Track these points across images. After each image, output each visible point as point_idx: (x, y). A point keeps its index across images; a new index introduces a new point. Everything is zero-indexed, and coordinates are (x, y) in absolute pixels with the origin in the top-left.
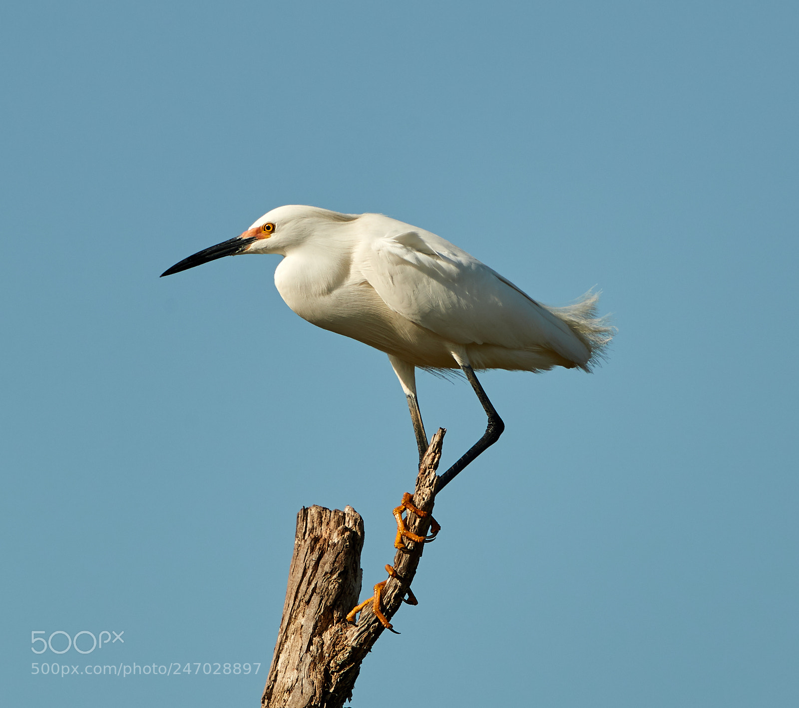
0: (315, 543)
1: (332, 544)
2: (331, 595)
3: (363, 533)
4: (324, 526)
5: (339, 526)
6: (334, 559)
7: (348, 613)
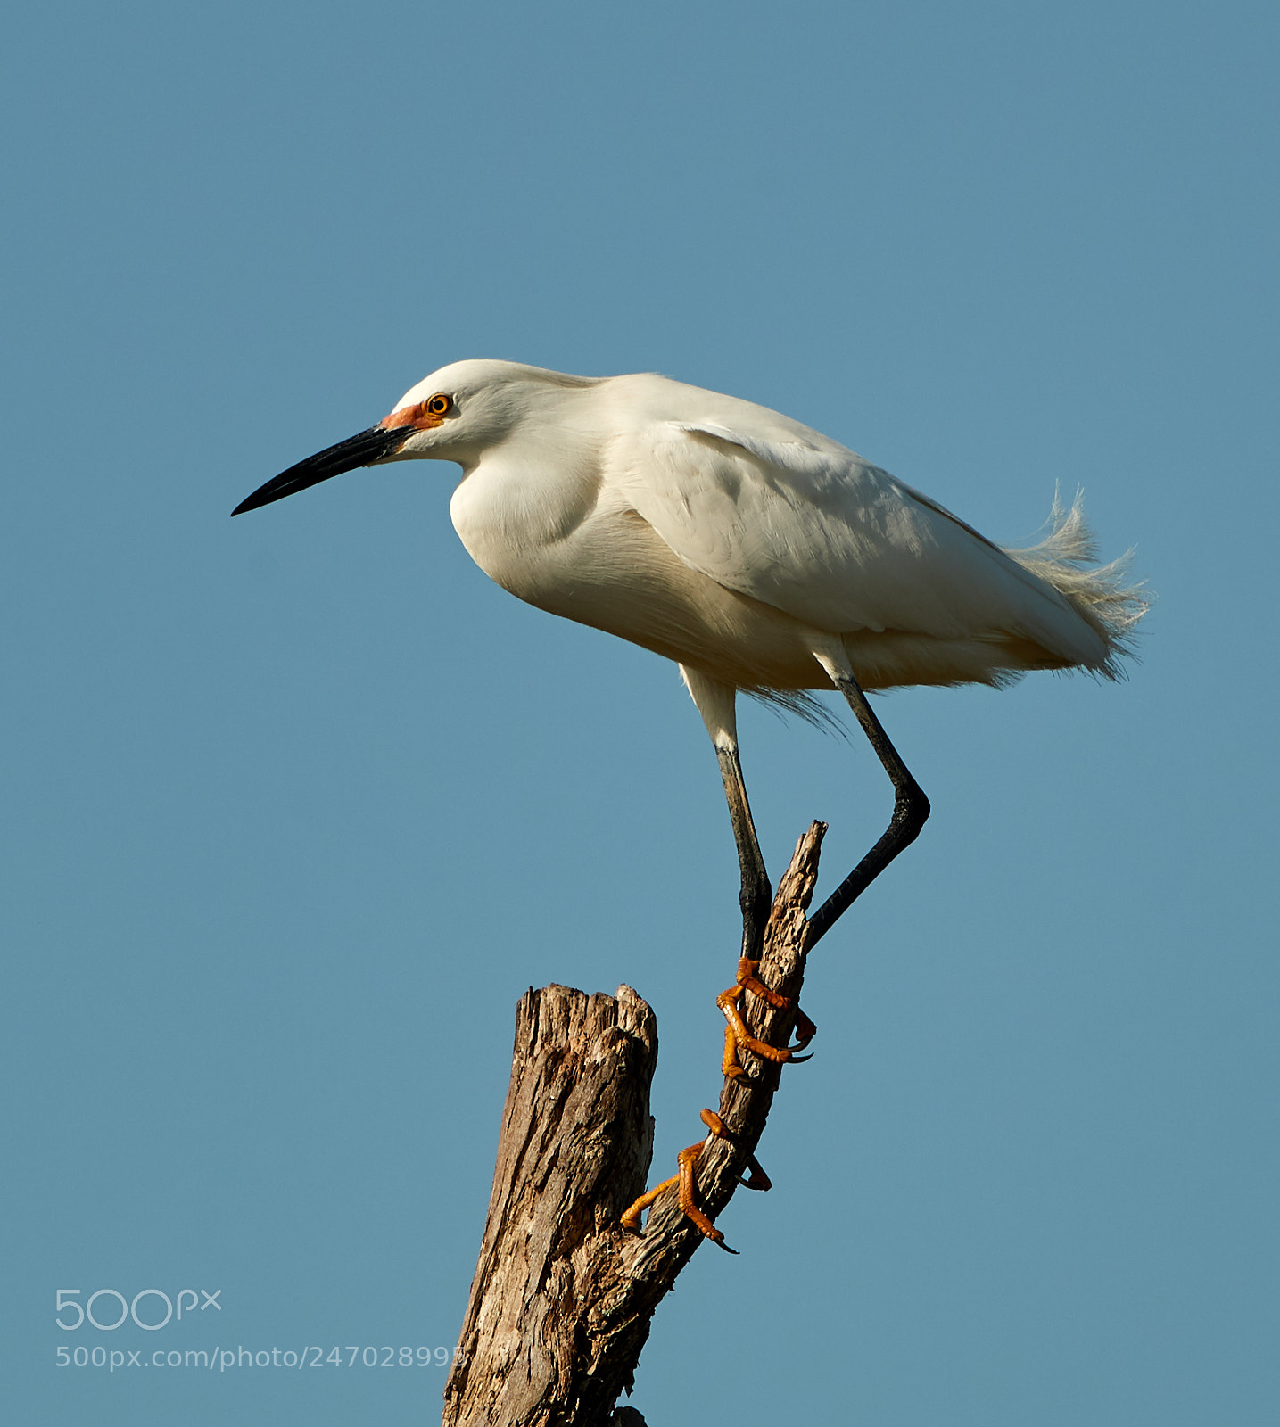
0: (555, 1064)
1: (590, 1066)
2: (589, 1171)
3: (655, 1042)
4: (573, 1029)
5: (605, 1029)
6: (595, 1098)
7: (624, 1211)
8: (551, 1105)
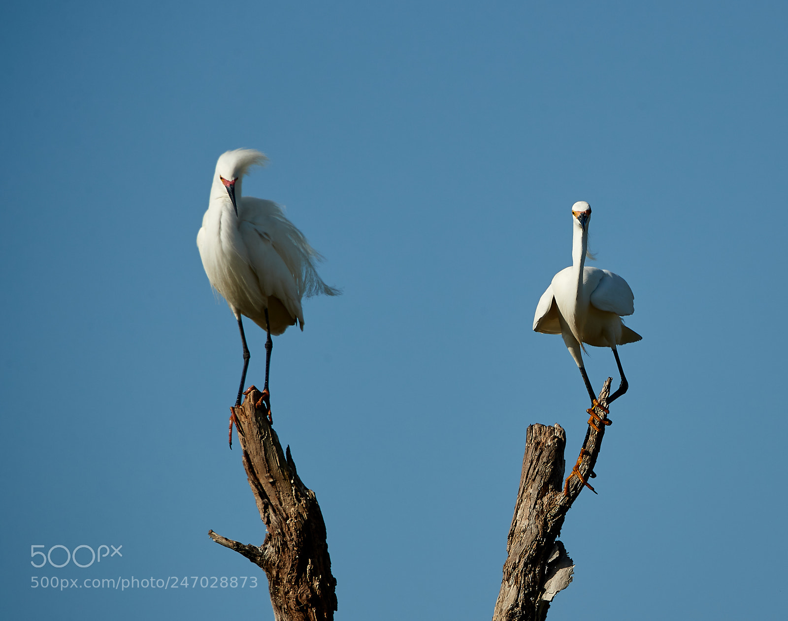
0: (538, 446)
1: (547, 446)
2: (547, 475)
3: (565, 439)
4: (542, 436)
5: (551, 436)
6: (548, 455)
8: (537, 457)
